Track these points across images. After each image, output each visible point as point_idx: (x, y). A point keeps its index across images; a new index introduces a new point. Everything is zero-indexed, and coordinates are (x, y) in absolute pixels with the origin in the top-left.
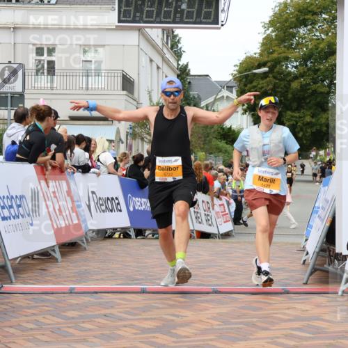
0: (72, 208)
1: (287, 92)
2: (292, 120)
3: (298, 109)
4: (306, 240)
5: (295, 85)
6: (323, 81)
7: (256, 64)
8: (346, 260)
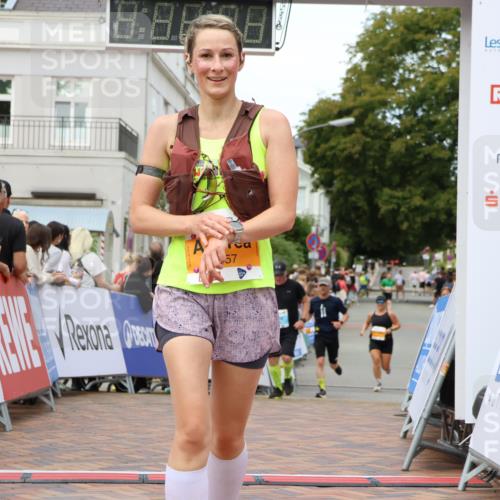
0: (32, 342)
1: (383, 156)
2: (391, 203)
3: (401, 185)
4: (410, 398)
5: (397, 146)
6: (441, 140)
7: (336, 111)
8: (471, 432)
